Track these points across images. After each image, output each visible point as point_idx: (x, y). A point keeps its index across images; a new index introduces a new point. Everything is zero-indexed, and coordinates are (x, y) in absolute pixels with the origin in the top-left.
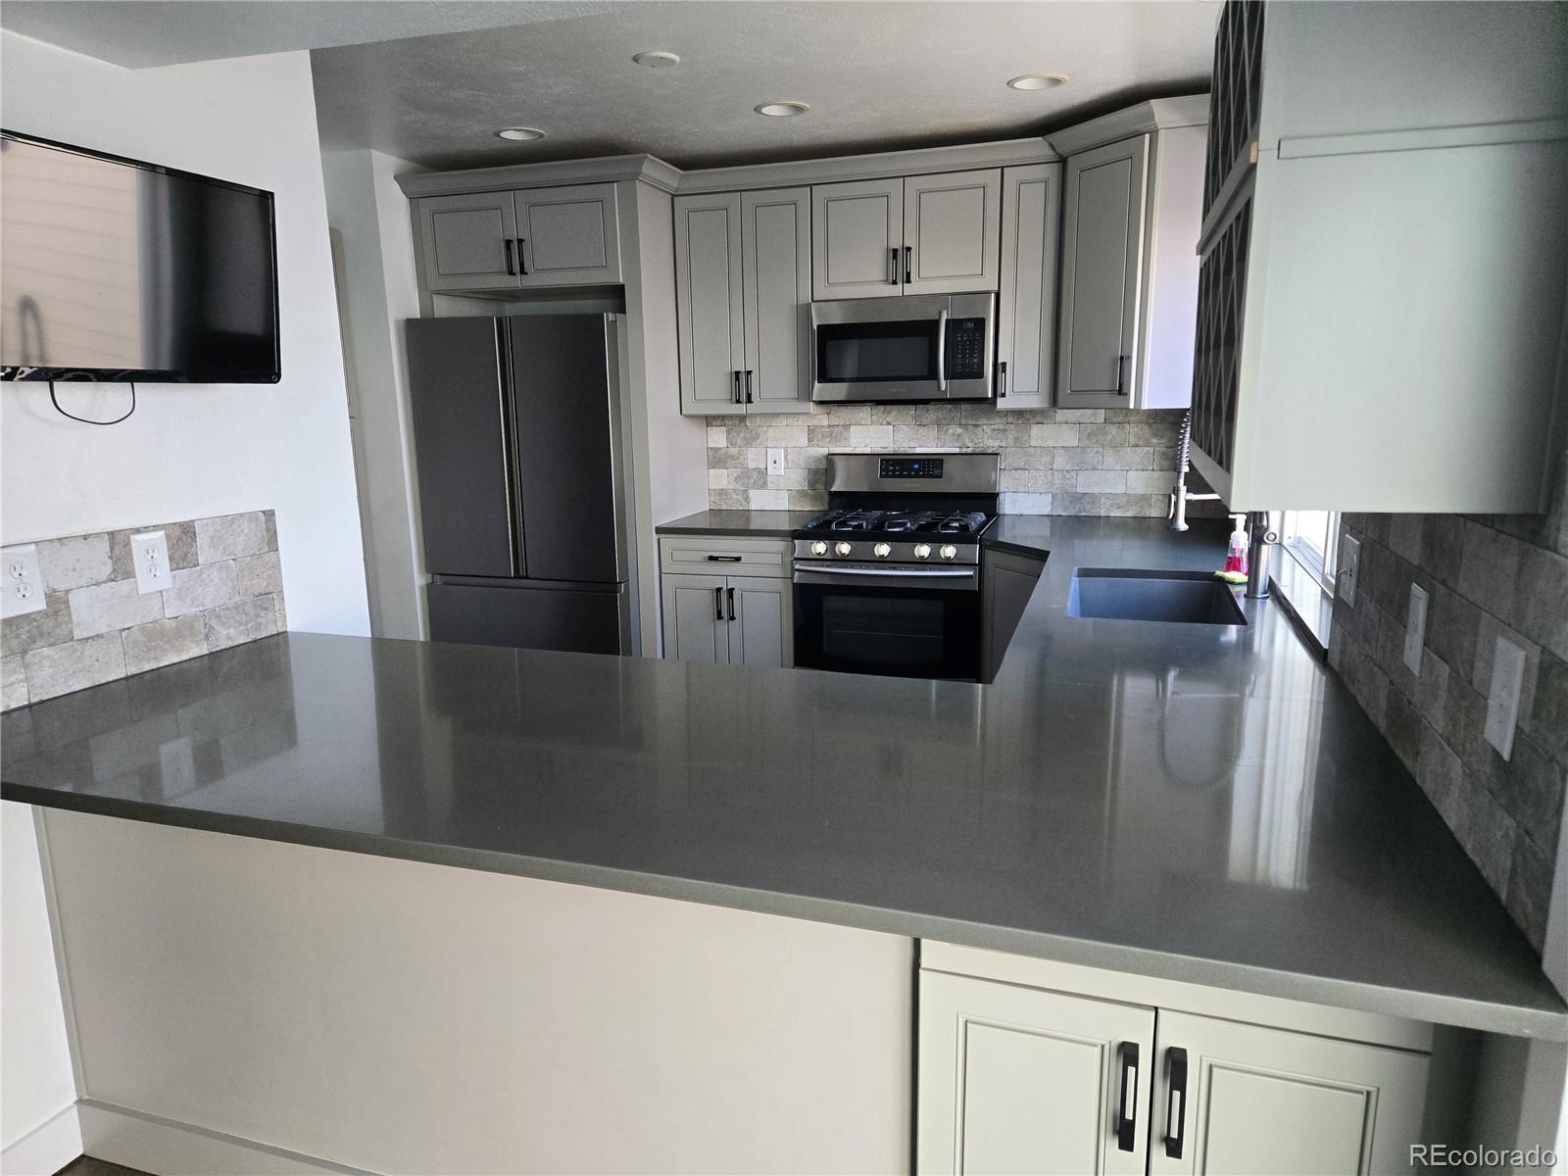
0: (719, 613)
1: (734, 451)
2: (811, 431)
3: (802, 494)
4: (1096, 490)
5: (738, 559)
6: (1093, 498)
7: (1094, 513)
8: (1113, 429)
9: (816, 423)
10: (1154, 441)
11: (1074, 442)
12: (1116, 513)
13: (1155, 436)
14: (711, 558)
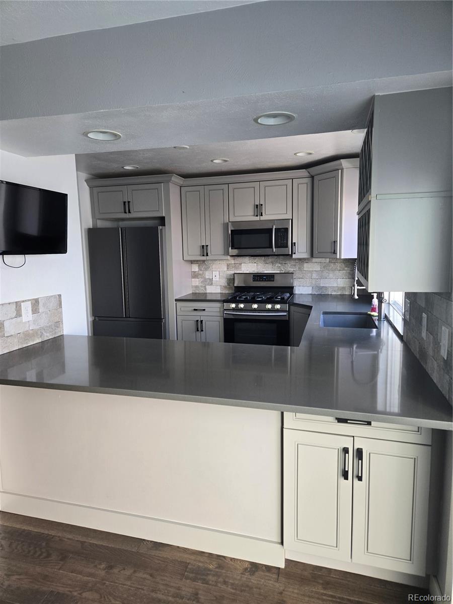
0: (198, 329)
1: (201, 272)
2: (228, 266)
3: (225, 287)
4: (327, 285)
5: (204, 310)
6: (326, 288)
7: (326, 293)
8: (332, 265)
9: (230, 262)
10: (346, 269)
11: (319, 269)
12: (334, 293)
13: (346, 267)
14: (195, 310)
